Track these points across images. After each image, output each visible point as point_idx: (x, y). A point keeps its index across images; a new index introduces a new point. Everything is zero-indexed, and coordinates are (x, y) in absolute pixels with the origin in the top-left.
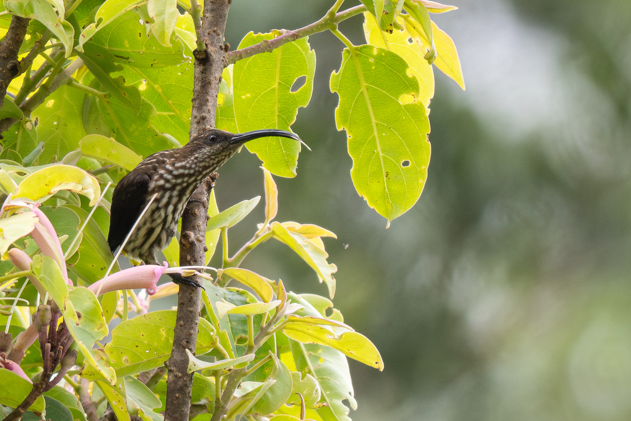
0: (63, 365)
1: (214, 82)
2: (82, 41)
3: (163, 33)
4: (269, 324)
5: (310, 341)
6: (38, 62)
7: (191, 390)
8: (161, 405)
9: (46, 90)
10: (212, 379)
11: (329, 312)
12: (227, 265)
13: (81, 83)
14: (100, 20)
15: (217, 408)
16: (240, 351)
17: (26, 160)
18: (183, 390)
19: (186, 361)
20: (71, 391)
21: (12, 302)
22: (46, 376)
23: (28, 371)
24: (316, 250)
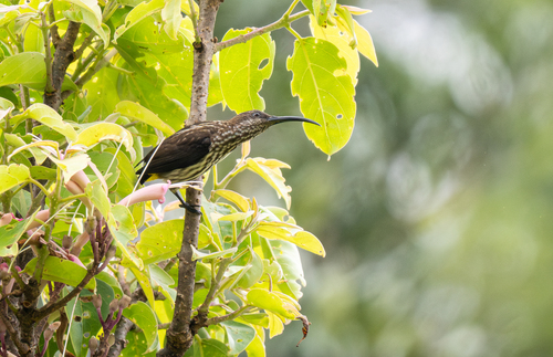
0: (107, 256)
1: (207, 64)
2: (116, 37)
3: (172, 31)
4: (247, 227)
5: (274, 238)
6: (87, 52)
7: (195, 273)
8: (174, 283)
9: (93, 71)
10: (208, 266)
11: (286, 218)
12: (216, 188)
13: (115, 66)
14: (129, 23)
15: (213, 285)
16: (226, 246)
17: (78, 119)
18: (189, 273)
19: (191, 253)
20: (112, 274)
21: (72, 216)
22: (96, 264)
23: (84, 261)
24: (277, 177)
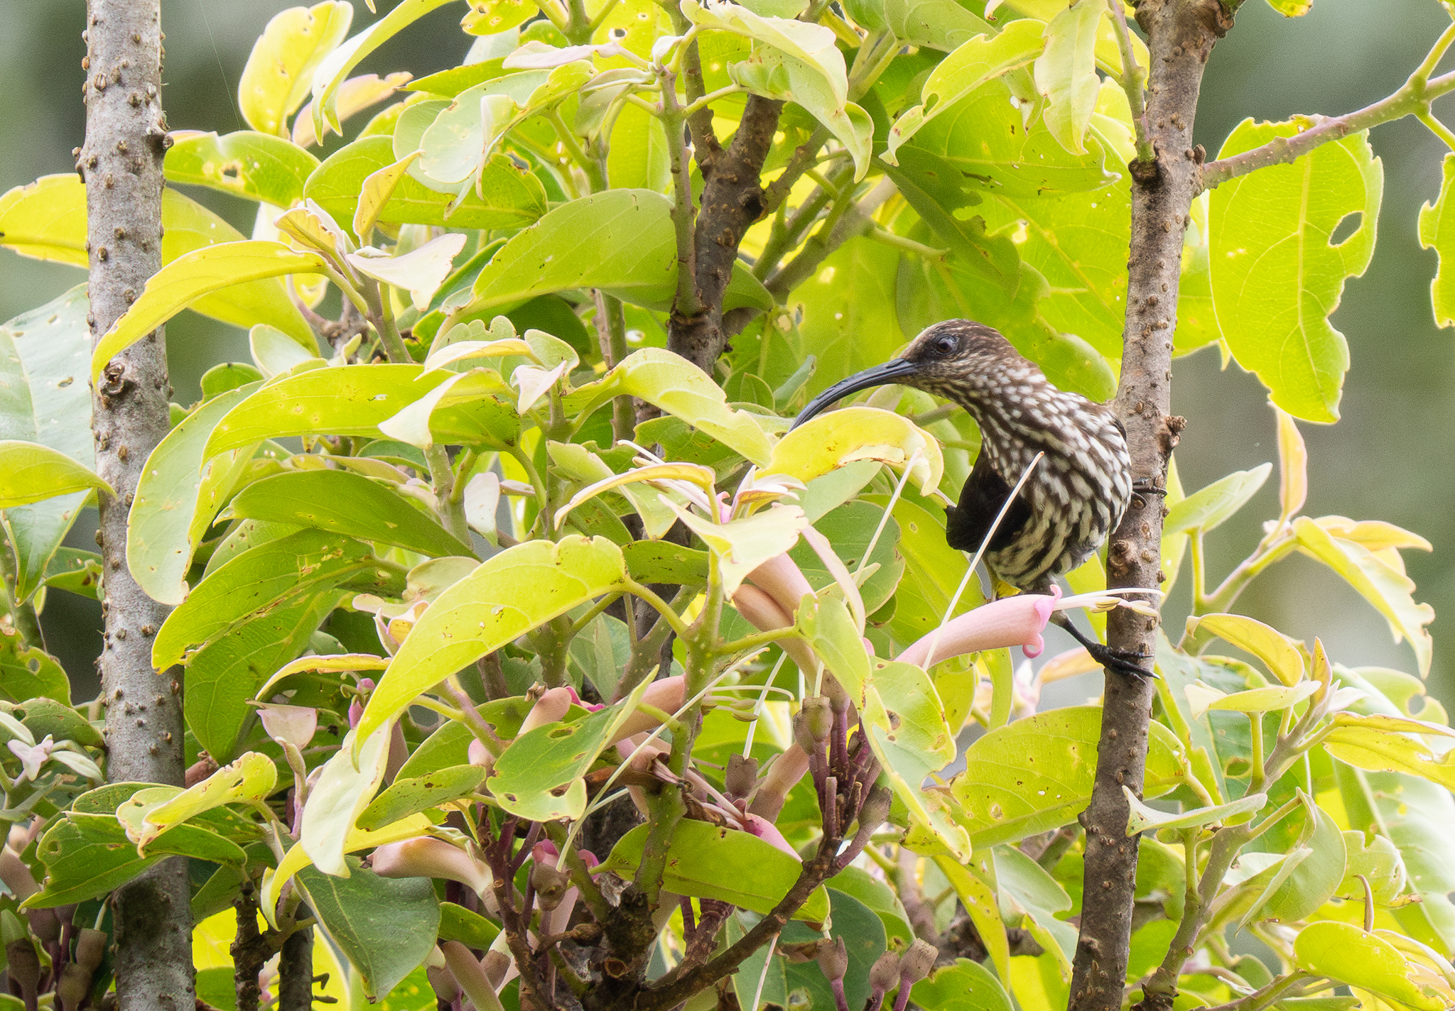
0: (863, 821)
1: (1173, 227)
2: (895, 142)
3: (1068, 127)
4: (1296, 733)
5: (1380, 767)
6: (802, 191)
7: (1135, 872)
8: (1072, 905)
9: (819, 247)
10: (1177, 851)
11: (1417, 705)
12: (1202, 610)
13: (890, 231)
14: (932, 100)
15: (1190, 909)
16: (1233, 790)
17: (777, 394)
18: (1117, 872)
19: (1122, 813)
20: (880, 876)
21: (756, 694)
22: (829, 844)
23: (793, 835)
24: (1389, 576)
